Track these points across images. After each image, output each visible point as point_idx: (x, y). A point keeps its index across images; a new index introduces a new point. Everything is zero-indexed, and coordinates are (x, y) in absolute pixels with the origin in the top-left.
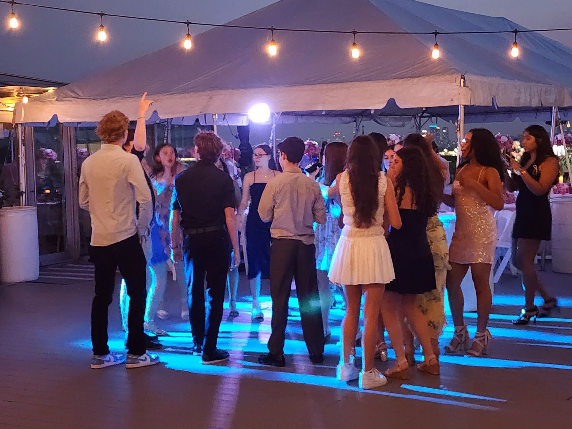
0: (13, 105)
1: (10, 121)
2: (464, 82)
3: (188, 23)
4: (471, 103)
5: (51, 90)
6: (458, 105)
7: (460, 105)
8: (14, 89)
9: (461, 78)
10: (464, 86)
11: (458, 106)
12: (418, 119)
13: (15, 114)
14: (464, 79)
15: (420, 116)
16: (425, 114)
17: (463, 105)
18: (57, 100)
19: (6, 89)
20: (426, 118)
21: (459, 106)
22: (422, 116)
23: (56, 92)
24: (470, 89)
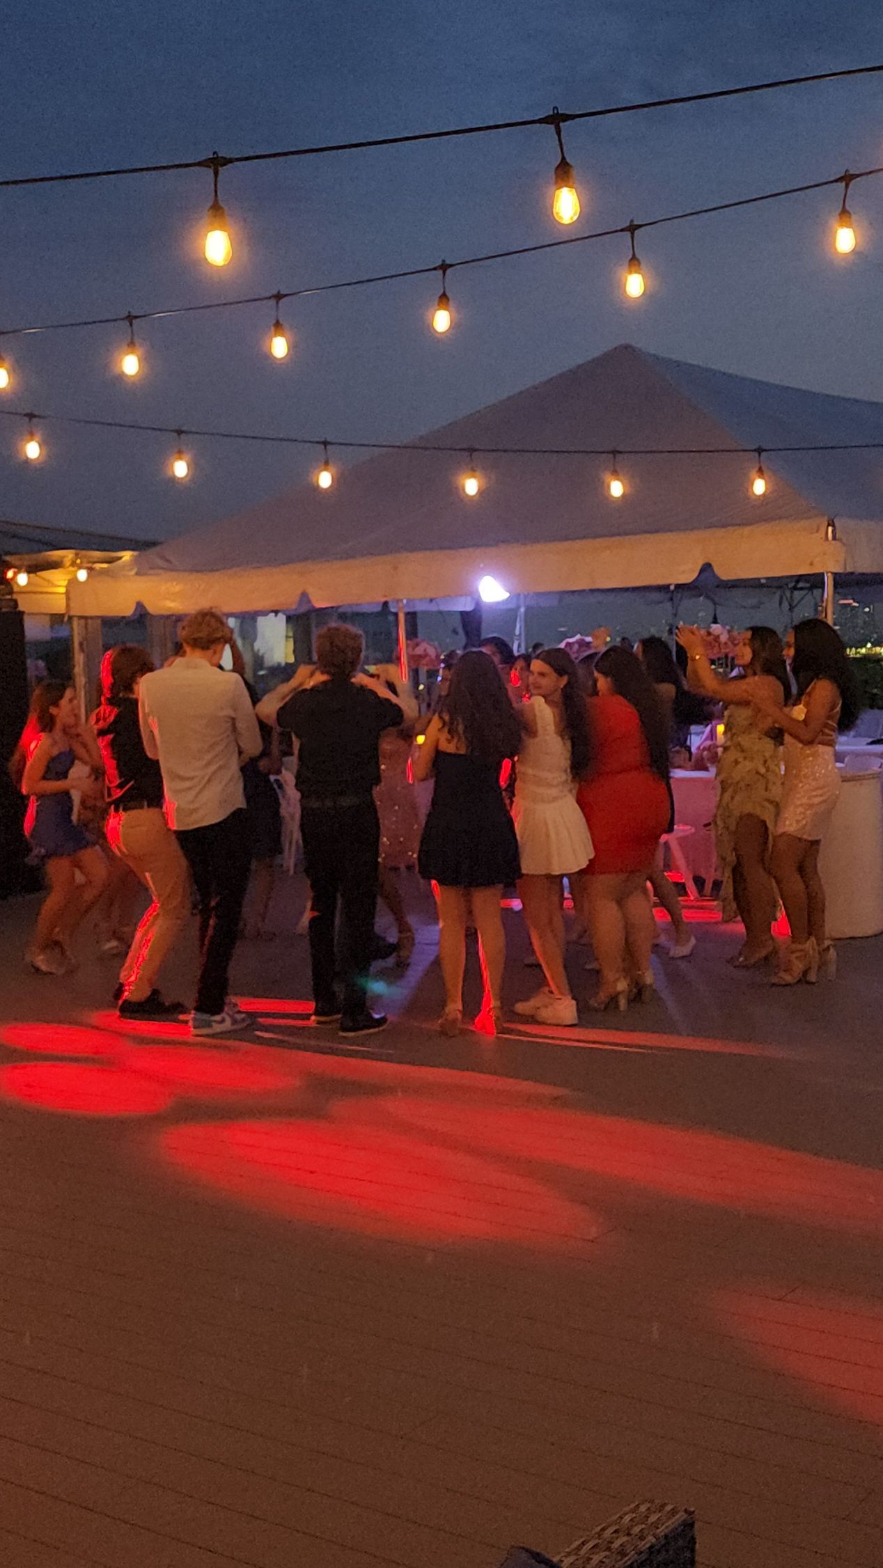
0: (65, 583)
1: (62, 610)
2: (833, 532)
3: (325, 443)
4: (845, 569)
5: (127, 556)
6: (822, 571)
7: (827, 573)
8: (68, 555)
9: (829, 525)
10: (834, 538)
11: (823, 574)
12: (788, 594)
13: (68, 599)
14: (833, 526)
15: (790, 589)
16: (800, 585)
17: (832, 573)
18: (137, 574)
19: (56, 554)
20: (801, 592)
21: (825, 575)
22: (795, 588)
23: (135, 561)
24: (844, 544)
